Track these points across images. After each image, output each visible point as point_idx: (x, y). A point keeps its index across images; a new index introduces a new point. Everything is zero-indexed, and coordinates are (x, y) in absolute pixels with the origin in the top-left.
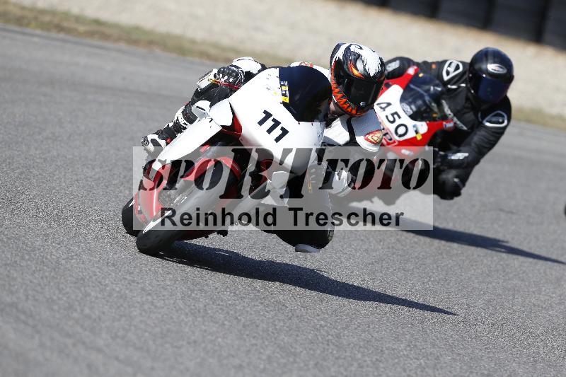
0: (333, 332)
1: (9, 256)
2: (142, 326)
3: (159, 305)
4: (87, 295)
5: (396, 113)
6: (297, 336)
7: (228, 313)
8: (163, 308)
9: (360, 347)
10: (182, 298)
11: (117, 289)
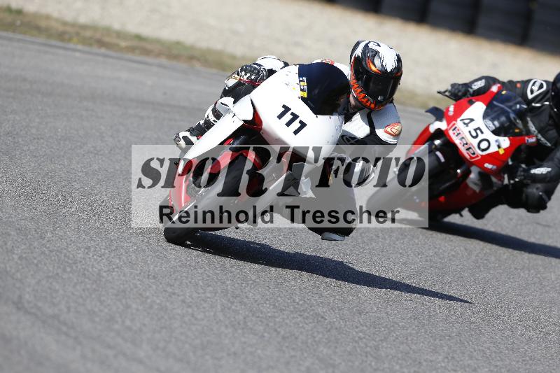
0: (372, 343)
1: (51, 269)
2: (183, 338)
3: (199, 317)
4: (128, 307)
5: (479, 129)
6: (336, 347)
7: (267, 325)
8: (203, 320)
9: (399, 359)
10: (222, 310)
11: (158, 301)
